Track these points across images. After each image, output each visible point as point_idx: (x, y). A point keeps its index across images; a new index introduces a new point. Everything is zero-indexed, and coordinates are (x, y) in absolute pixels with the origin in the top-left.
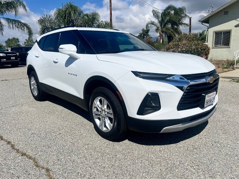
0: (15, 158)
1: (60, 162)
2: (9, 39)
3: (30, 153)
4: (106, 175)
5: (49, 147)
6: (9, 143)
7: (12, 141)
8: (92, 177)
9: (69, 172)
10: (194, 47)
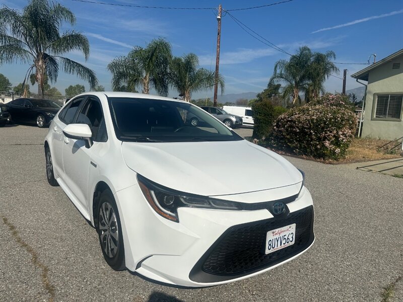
0: (11, 248)
1: (67, 262)
2: (71, 86)
3: (33, 245)
4: (120, 287)
5: (62, 239)
6: (12, 228)
7: (18, 227)
8: (100, 286)
9: (71, 276)
10: (330, 115)
